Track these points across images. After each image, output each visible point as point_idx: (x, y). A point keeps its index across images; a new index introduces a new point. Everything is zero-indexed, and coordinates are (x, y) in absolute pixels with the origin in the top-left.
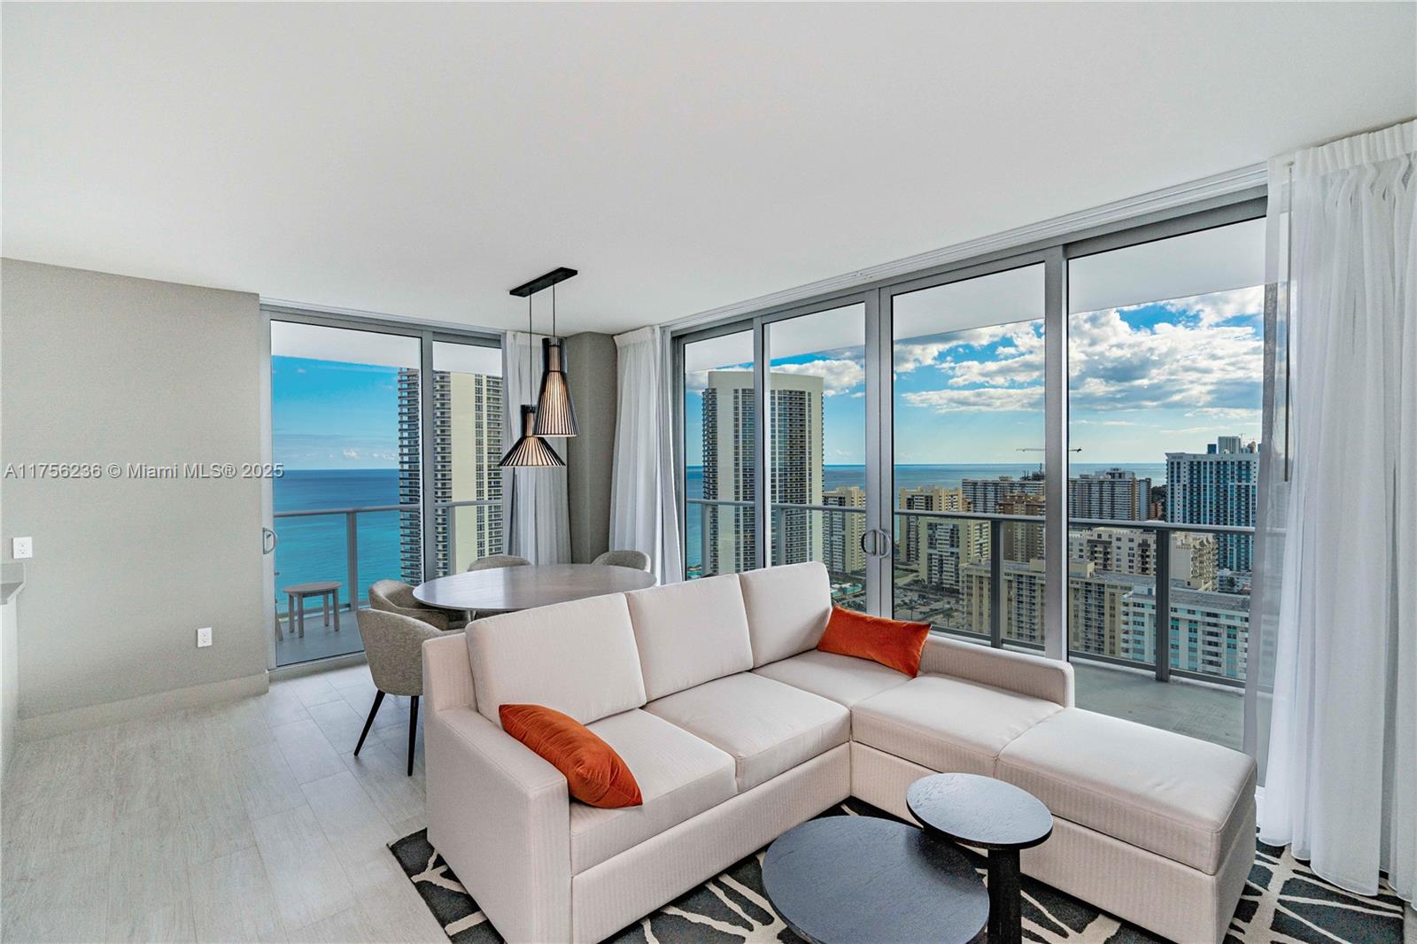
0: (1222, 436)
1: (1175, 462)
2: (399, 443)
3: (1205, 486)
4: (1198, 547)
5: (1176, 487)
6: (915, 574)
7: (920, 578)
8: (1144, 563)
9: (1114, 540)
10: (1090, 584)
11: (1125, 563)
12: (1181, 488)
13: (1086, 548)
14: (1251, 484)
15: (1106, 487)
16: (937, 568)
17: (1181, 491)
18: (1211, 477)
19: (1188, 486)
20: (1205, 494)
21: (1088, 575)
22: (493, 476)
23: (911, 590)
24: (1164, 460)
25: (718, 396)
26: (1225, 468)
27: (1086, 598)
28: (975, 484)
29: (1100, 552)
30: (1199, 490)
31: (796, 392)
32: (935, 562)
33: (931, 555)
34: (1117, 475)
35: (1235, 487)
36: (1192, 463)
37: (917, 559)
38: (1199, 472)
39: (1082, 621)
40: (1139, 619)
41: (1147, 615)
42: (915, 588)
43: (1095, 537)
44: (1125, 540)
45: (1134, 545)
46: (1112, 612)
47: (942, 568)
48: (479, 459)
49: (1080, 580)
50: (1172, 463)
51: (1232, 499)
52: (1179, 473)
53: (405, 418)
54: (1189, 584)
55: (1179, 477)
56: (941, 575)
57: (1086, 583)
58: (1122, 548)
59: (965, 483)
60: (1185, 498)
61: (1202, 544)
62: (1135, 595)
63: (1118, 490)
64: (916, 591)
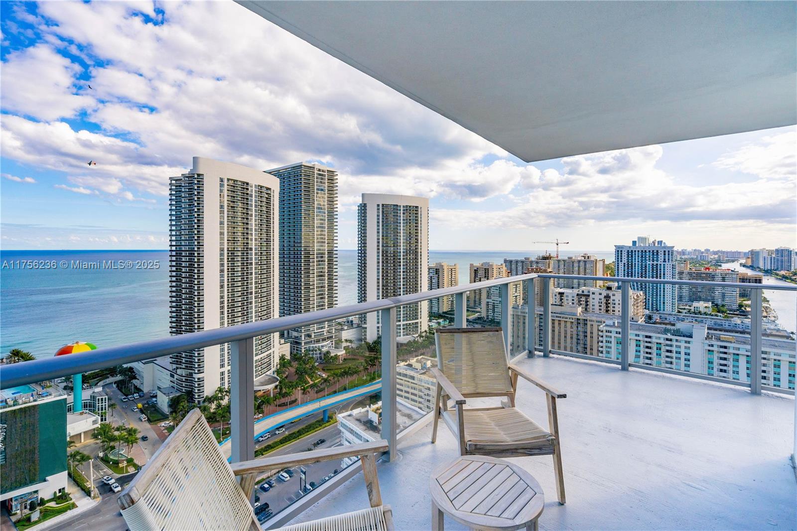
0: (639, 236)
1: (619, 251)
2: (169, 233)
3: (635, 264)
4: (635, 298)
5: (620, 264)
6: (478, 314)
7: (482, 316)
8: (607, 307)
9: (591, 294)
10: (580, 319)
11: (597, 307)
12: (623, 265)
13: (576, 299)
14: (659, 263)
15: (582, 264)
16: (491, 310)
17: (623, 267)
18: (638, 259)
19: (626, 263)
20: (635, 269)
21: (578, 315)
22: (230, 255)
23: (477, 323)
24: (613, 250)
25: (367, 208)
26: (645, 254)
27: (577, 327)
28: (511, 262)
29: (583, 301)
30: (632, 266)
31: (413, 207)
32: (491, 307)
33: (488, 302)
34: (587, 257)
35: (651, 264)
36: (628, 251)
37: (480, 305)
38: (632, 256)
39: (575, 340)
40: (609, 339)
41: (613, 337)
42: (479, 322)
43: (580, 292)
44: (597, 294)
45: (602, 297)
46: (592, 335)
47: (494, 310)
48: (222, 244)
49: (574, 317)
50: (618, 251)
51: (649, 271)
52: (621, 256)
53: (174, 218)
54: (633, 319)
55: (621, 259)
56: (494, 314)
57: (578, 319)
58: (595, 299)
59: (505, 261)
60: (624, 270)
61: (637, 296)
62: (607, 325)
63: (588, 266)
64: (480, 323)
